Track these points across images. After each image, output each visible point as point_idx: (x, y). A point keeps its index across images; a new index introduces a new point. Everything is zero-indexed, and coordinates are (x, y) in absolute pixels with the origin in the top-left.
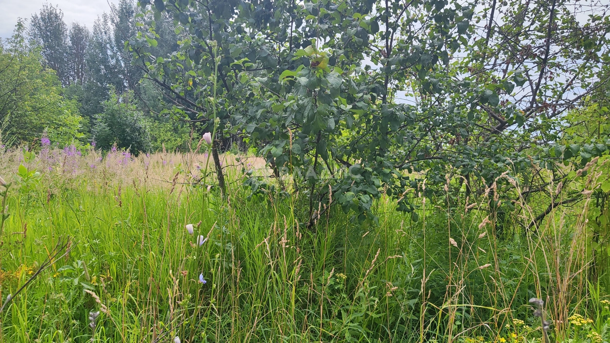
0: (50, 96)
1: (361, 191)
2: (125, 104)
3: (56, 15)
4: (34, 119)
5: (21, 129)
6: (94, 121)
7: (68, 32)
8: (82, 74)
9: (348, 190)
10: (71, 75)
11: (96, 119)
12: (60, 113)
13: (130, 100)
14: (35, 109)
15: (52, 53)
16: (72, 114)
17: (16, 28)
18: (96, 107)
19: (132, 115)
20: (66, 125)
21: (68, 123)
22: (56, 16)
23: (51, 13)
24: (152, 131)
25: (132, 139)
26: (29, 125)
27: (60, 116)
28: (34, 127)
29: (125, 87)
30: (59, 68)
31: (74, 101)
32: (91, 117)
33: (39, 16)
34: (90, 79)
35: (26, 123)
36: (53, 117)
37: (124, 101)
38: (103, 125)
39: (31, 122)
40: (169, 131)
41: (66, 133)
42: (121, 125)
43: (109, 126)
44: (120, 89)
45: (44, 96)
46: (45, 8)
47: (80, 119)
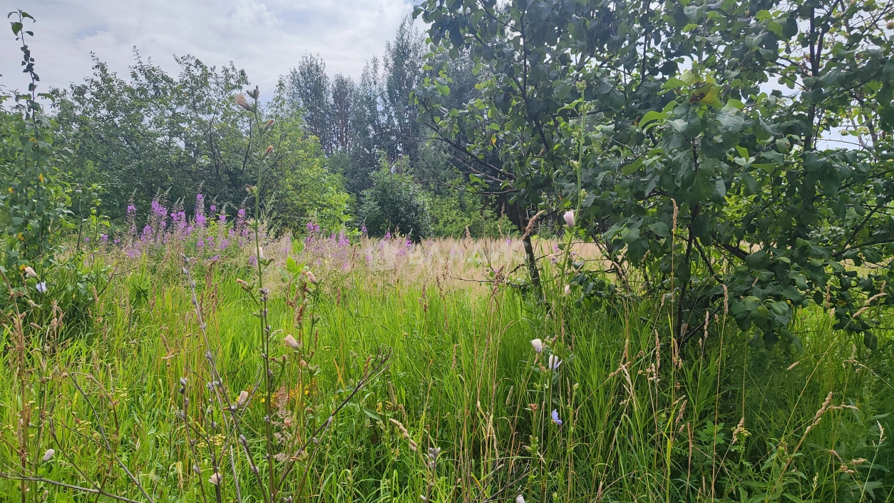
0: (313, 170)
1: (770, 294)
2: (399, 175)
3: (317, 66)
4: (296, 199)
5: (282, 212)
6: (362, 199)
7: (330, 86)
8: (347, 140)
9: (746, 294)
10: (335, 142)
11: (364, 196)
12: (325, 191)
13: (405, 169)
14: (297, 188)
15: (312, 116)
16: (337, 191)
17: (277, 88)
18: (364, 180)
19: (407, 189)
20: (330, 206)
21: (333, 202)
22: (317, 69)
23: (312, 65)
24: (431, 209)
25: (407, 220)
26: (290, 208)
27: (324, 195)
28: (296, 210)
29: (398, 152)
30: (320, 134)
31: (338, 175)
32: (358, 194)
33: (298, 71)
34: (356, 145)
35: (287, 205)
36: (315, 197)
37: (398, 171)
38: (373, 204)
39: (293, 204)
40: (454, 208)
41: (331, 216)
42: (393, 202)
43: (379, 204)
44: (393, 155)
45: (306, 171)
46: (305, 60)
47: (347, 197)
